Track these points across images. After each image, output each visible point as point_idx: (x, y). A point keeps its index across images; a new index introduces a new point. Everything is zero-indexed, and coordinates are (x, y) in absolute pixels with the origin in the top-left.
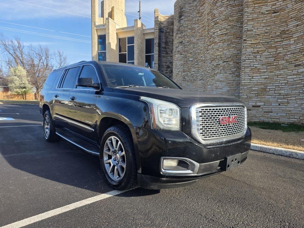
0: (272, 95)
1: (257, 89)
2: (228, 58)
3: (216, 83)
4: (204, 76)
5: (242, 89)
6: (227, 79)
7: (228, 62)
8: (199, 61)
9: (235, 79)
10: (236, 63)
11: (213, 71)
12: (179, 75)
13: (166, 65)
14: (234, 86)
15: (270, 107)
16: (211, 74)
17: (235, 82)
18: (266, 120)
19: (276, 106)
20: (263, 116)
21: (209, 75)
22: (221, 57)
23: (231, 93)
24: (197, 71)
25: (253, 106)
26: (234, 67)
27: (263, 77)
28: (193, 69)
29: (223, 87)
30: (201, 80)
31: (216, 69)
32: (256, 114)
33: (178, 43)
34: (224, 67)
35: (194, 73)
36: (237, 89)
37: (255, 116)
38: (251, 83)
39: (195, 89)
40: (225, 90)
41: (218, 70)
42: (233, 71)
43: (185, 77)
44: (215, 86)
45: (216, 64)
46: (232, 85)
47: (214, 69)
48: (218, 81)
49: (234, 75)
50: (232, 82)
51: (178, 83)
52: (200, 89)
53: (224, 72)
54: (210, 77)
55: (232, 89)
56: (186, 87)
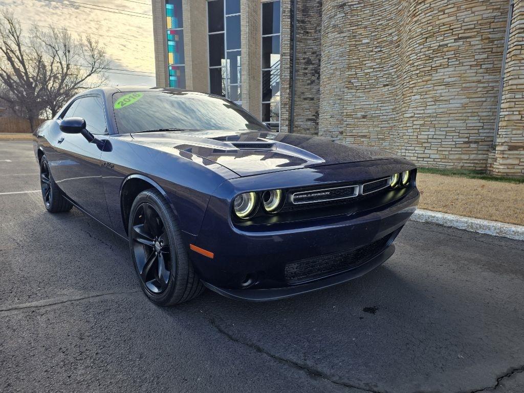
2: (468, 29)
3: (436, 88)
5: (512, 100)
6: (463, 79)
7: (468, 40)
8: (383, 45)
9: (481, 78)
10: (487, 41)
11: (427, 62)
12: (335, 77)
13: (304, 59)
14: (479, 96)
16: (421, 70)
17: (482, 85)
21: (418, 72)
22: (451, 28)
24: (378, 66)
26: (482, 51)
28: (370, 61)
30: (387, 85)
31: (437, 57)
33: (334, 7)
34: (457, 51)
35: (372, 70)
36: (485, 101)
39: (372, 106)
40: (456, 104)
41: (442, 58)
42: (479, 61)
43: (352, 81)
44: (431, 96)
45: (436, 46)
46: (474, 92)
47: (431, 56)
48: (440, 84)
49: (481, 68)
50: (474, 84)
51: (333, 94)
52: (385, 105)
53: (458, 63)
54: (419, 75)
55: (472, 102)
56: (353, 101)
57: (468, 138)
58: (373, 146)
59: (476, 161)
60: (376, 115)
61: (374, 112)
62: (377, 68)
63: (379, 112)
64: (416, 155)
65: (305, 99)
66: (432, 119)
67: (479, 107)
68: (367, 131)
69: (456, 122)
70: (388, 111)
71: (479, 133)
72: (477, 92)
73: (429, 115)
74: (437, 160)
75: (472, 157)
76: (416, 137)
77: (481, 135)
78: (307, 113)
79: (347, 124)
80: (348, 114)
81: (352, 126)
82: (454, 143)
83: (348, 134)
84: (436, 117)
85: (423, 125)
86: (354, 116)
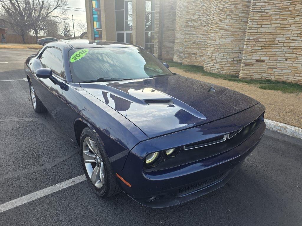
0: (280, 48)
1: (264, 41)
3: (220, 31)
4: (209, 21)
5: (248, 40)
6: (233, 27)
7: (236, 5)
9: (241, 27)
10: (245, 7)
11: (218, 16)
12: (182, 19)
13: (169, 6)
14: (240, 36)
15: (275, 63)
16: (215, 20)
17: (241, 31)
18: (268, 77)
19: (282, 62)
20: (265, 73)
21: (213, 21)
23: (235, 44)
25: (257, 61)
26: (242, 12)
27: (273, 26)
28: (198, 12)
29: (226, 36)
30: (206, 26)
31: (222, 14)
32: (259, 69)
34: (230, 11)
35: (199, 17)
36: (243, 39)
37: (257, 72)
38: (259, 34)
39: (198, 37)
40: (229, 40)
41: (224, 15)
42: (241, 17)
43: (189, 22)
44: (218, 35)
45: (222, 8)
46: (238, 34)
47: (219, 13)
48: (222, 29)
49: (241, 21)
50: (238, 30)
51: (181, 28)
52: (204, 37)
53: (231, 18)
54: (214, 23)
55: (236, 39)
56: (188, 34)
57: (233, 58)
58: (198, 60)
59: (236, 71)
60: (200, 42)
61: (199, 41)
62: (201, 15)
63: (201, 41)
64: (210, 66)
66: (218, 48)
67: (239, 42)
68: (195, 51)
69: (228, 49)
70: (205, 40)
71: (238, 56)
73: (217, 45)
74: (219, 69)
75: (235, 68)
76: (211, 57)
77: (239, 57)
78: (170, 38)
79: (185, 47)
80: (186, 41)
81: (187, 48)
82: (227, 61)
83: (185, 52)
84: (220, 46)
85: (214, 50)
86: (189, 42)
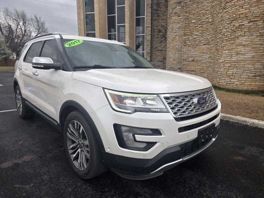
2: (256, 17)
3: (237, 47)
6: (252, 43)
7: (256, 22)
9: (262, 42)
11: (232, 33)
12: (176, 39)
13: (157, 29)
14: (261, 52)
16: (229, 37)
17: (263, 46)
21: (227, 38)
22: (246, 16)
23: (256, 59)
26: (263, 28)
28: (196, 32)
29: (246, 52)
30: (206, 44)
31: (238, 31)
33: (175, 3)
34: (249, 28)
35: (197, 36)
39: (197, 55)
40: (249, 55)
41: (241, 32)
42: (261, 33)
43: (186, 42)
44: (235, 51)
45: (238, 25)
46: (258, 50)
47: (235, 30)
48: (240, 45)
49: (262, 37)
50: (259, 46)
51: (175, 48)
52: (204, 55)
53: (250, 34)
54: (227, 40)
55: (257, 55)
56: (186, 52)
57: (255, 74)
59: (259, 86)
60: (200, 60)
61: (198, 58)
62: (200, 35)
63: (201, 58)
64: (226, 82)
65: (158, 50)
66: (235, 64)
67: (261, 58)
68: (194, 68)
69: (248, 65)
70: (206, 58)
71: (261, 71)
72: (260, 50)
73: (233, 61)
74: (238, 85)
75: (257, 83)
76: (226, 73)
78: (159, 58)
79: (184, 65)
80: (184, 59)
81: (186, 66)
82: (247, 76)
83: (184, 70)
84: (238, 62)
85: (230, 66)
86: (187, 60)
